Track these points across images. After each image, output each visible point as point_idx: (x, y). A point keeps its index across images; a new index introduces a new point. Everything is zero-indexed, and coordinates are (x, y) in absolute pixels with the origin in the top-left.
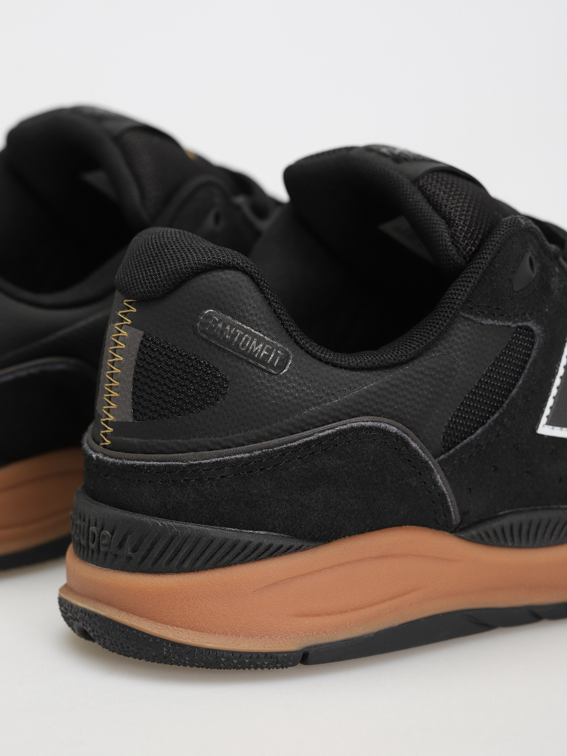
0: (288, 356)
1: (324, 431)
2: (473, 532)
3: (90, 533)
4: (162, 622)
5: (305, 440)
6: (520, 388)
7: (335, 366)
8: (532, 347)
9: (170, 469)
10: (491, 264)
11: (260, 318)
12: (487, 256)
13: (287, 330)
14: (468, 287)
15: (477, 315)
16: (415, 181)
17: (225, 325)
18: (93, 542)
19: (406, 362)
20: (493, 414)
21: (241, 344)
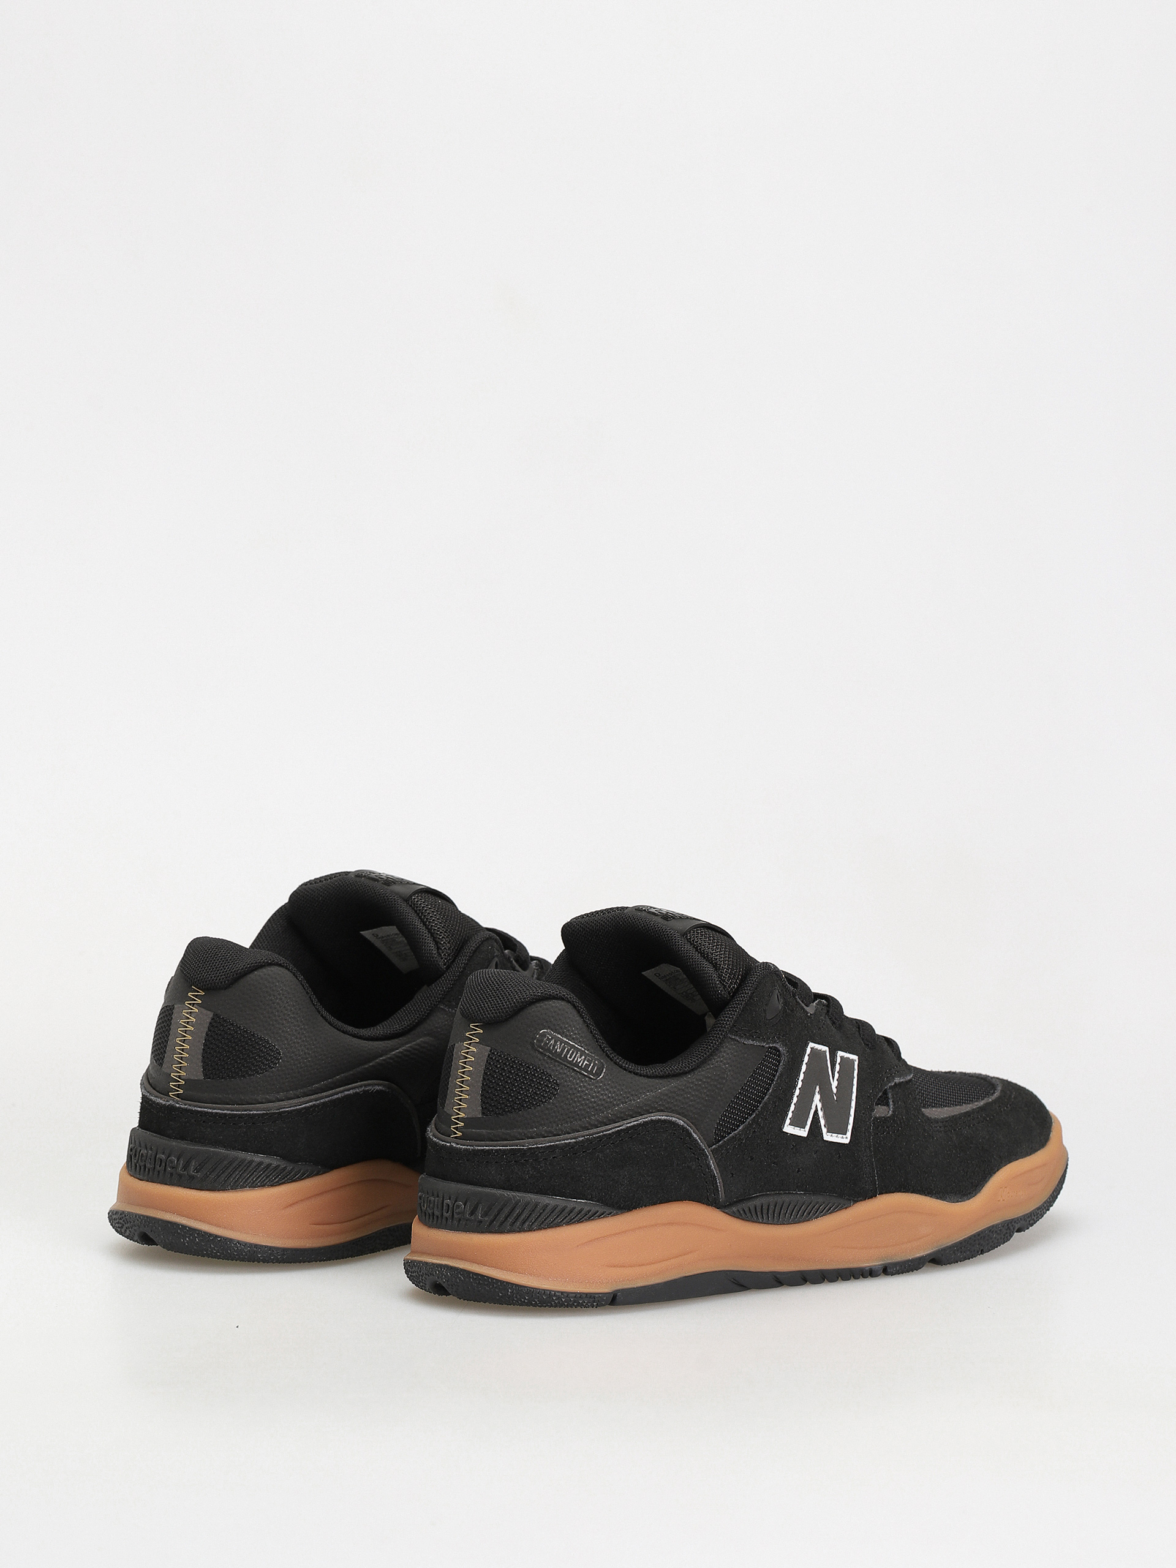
0: (603, 1065)
1: (631, 1122)
2: (734, 1209)
3: (445, 1204)
4: (507, 1270)
5: (617, 1129)
6: (771, 1095)
7: (636, 1074)
8: (779, 1064)
9: (513, 1152)
10: (751, 997)
11: (582, 1036)
12: (748, 991)
13: (600, 1046)
14: (734, 1015)
15: (741, 1037)
16: (684, 934)
17: (556, 1042)
18: (447, 1212)
19: (689, 1072)
20: (751, 1115)
21: (569, 1056)
